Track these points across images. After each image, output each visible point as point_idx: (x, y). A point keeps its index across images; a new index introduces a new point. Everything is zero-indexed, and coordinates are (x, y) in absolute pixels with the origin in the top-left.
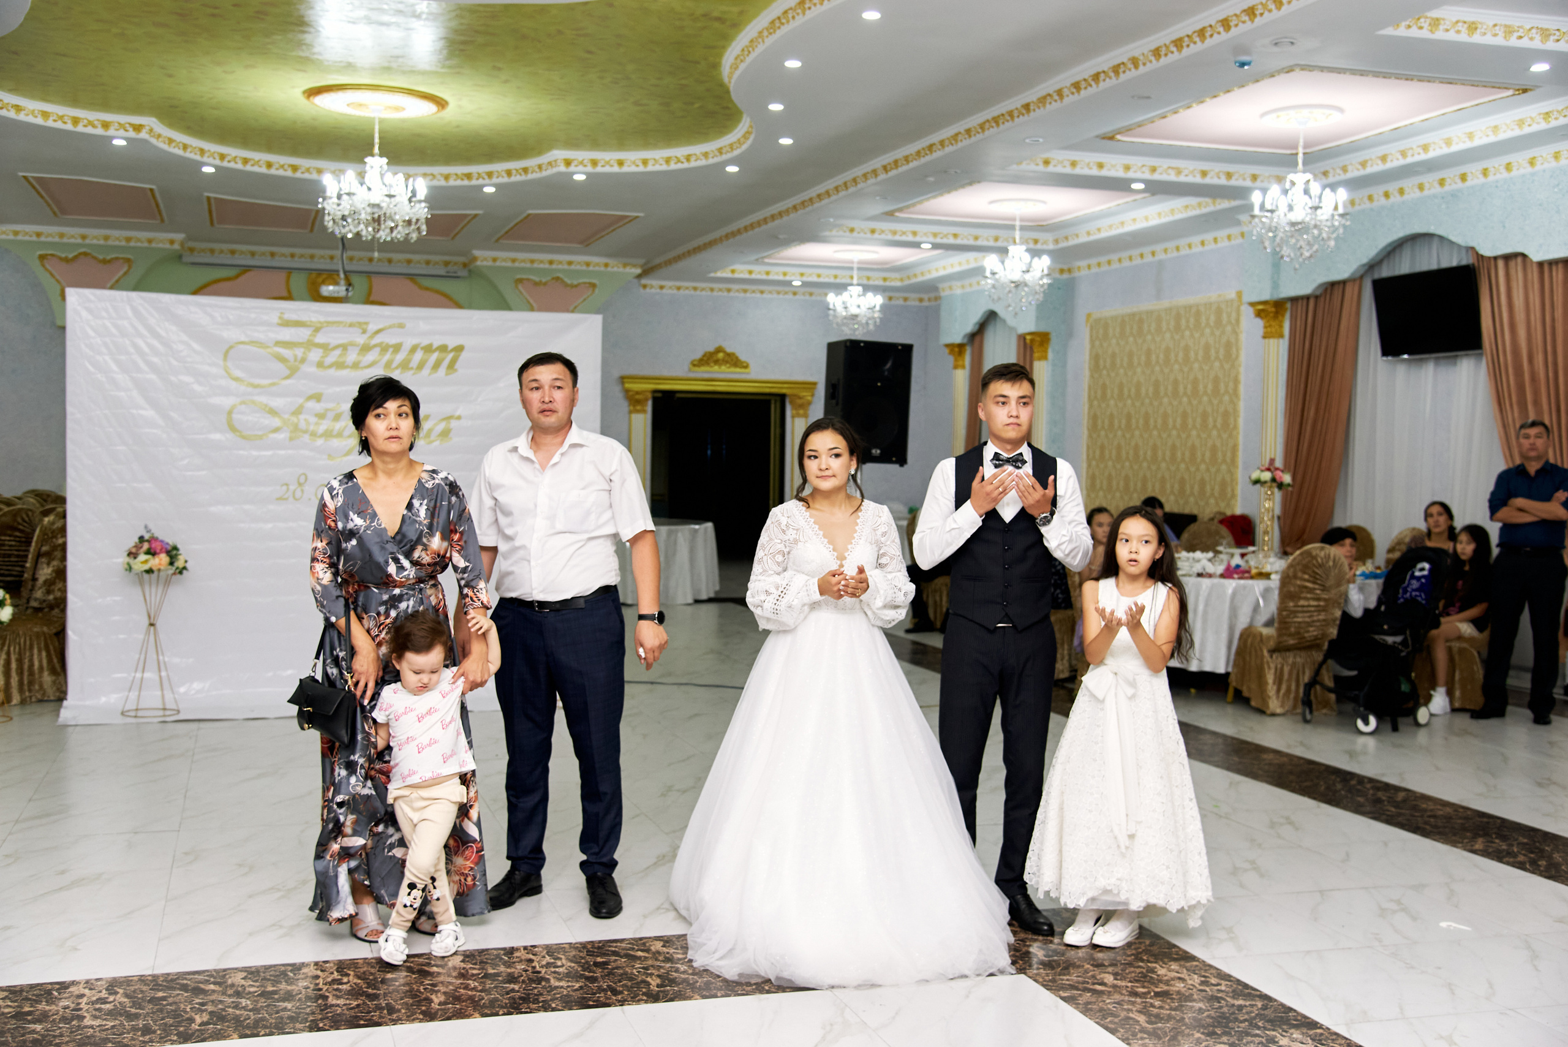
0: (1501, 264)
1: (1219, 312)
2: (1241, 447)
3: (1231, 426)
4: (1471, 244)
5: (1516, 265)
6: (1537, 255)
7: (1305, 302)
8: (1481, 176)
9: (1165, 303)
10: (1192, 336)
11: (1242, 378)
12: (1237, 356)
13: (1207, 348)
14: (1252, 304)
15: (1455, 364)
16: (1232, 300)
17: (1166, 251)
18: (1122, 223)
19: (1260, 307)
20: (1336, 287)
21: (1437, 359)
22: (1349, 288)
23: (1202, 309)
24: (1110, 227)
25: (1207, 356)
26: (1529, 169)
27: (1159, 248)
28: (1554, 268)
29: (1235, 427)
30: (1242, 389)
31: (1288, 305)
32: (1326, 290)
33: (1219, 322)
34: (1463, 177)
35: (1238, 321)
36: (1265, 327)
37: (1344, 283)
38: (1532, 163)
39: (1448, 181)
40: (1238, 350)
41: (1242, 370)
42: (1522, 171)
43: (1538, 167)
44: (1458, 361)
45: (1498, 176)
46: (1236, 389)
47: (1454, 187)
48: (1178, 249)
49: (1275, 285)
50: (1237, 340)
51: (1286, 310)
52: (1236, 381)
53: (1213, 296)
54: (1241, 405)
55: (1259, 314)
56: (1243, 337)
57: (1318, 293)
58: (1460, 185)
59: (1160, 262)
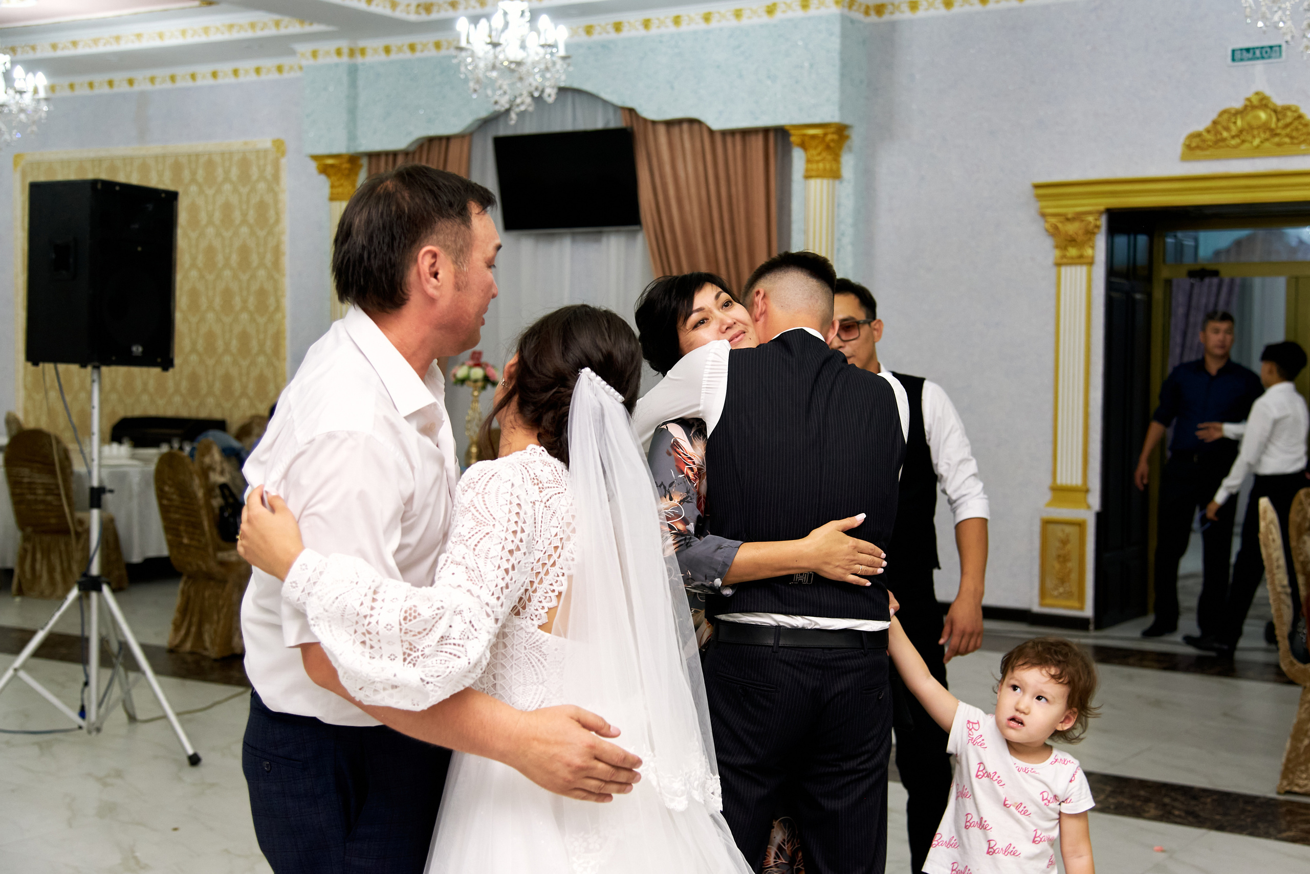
0: (662, 130)
1: (245, 163)
2: (288, 335)
3: (272, 308)
4: (630, 104)
5: (681, 132)
6: (716, 125)
7: (391, 159)
8: (641, 28)
9: (154, 148)
10: (201, 192)
11: (286, 248)
12: (277, 221)
13: (227, 208)
14: (315, 158)
15: (598, 241)
16: (266, 151)
17: (152, 80)
18: (118, 39)
19: (330, 161)
20: (435, 144)
21: (573, 234)
22: (454, 147)
23: (217, 159)
24: (96, 41)
25: (227, 218)
26: (703, 26)
27: (140, 76)
28: (729, 140)
29: (278, 308)
30: (286, 262)
31: (364, 162)
32: (421, 146)
33: (245, 176)
34: (618, 27)
35: (276, 177)
36: (332, 187)
37: (448, 138)
38: (707, 18)
39: (598, 29)
40: (277, 214)
41: (286, 238)
42: (693, 27)
43: (714, 24)
44: (604, 240)
45: (663, 30)
46: (276, 263)
47: (604, 36)
48: (173, 78)
49: (352, 137)
50: (276, 202)
51: (361, 166)
52: (277, 252)
53: (236, 143)
54: (287, 283)
55: (325, 170)
56: (285, 198)
57: (412, 149)
58: (613, 35)
59: (142, 94)
